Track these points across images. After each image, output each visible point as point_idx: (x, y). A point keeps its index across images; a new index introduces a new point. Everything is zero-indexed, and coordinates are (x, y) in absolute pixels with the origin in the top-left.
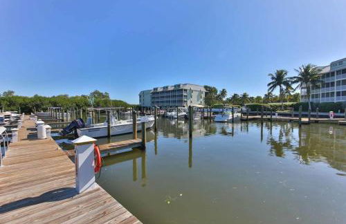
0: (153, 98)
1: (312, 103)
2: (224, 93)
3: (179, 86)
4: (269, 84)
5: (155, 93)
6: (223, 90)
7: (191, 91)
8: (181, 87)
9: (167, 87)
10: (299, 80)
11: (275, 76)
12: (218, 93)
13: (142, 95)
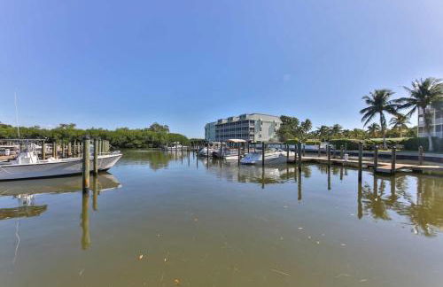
0: (217, 131)
1: (433, 139)
2: (307, 124)
3: (245, 116)
4: (363, 111)
5: (219, 125)
6: (307, 121)
7: (260, 122)
8: (248, 118)
9: (232, 118)
10: (411, 102)
11: (372, 98)
12: (299, 125)
13: (208, 128)
